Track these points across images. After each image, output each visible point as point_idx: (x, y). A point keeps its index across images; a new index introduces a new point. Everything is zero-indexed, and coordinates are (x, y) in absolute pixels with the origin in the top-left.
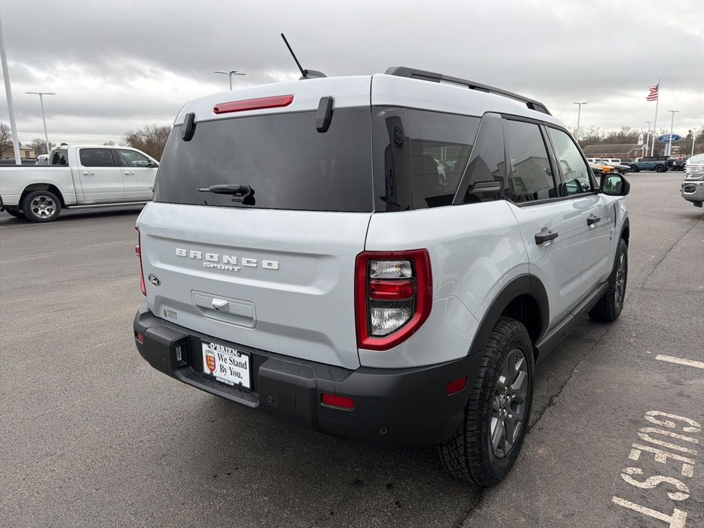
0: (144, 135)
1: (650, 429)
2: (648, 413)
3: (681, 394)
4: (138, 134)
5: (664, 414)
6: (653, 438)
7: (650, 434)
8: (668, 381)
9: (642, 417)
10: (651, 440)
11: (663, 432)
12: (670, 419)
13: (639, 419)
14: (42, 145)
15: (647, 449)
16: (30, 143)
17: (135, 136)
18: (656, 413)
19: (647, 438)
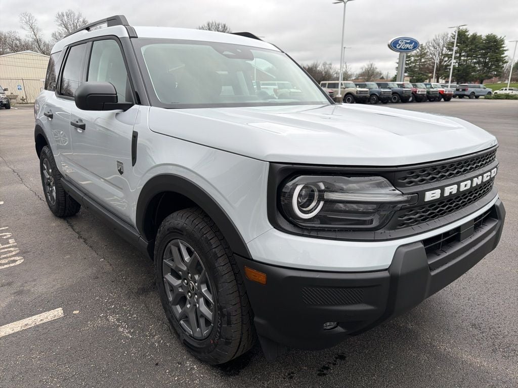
1: (14, 253)
2: (22, 261)
3: (9, 284)
5: (12, 265)
6: (8, 251)
7: (12, 251)
8: (29, 291)
9: (24, 257)
10: (9, 249)
11: (5, 256)
12: (6, 264)
13: (24, 255)
15: (8, 246)
18: (18, 263)
19: (12, 249)
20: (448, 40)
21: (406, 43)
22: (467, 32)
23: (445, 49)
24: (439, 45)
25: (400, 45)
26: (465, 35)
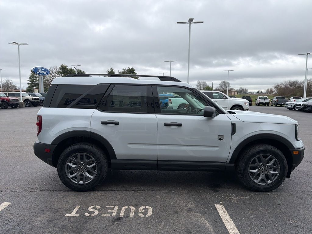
0: (283, 85)
4: (280, 84)
14: (243, 89)
16: (238, 89)
17: (279, 85)
20: (57, 70)
21: (42, 70)
22: (67, 67)
23: (56, 74)
24: (53, 72)
25: (38, 71)
26: (66, 68)
